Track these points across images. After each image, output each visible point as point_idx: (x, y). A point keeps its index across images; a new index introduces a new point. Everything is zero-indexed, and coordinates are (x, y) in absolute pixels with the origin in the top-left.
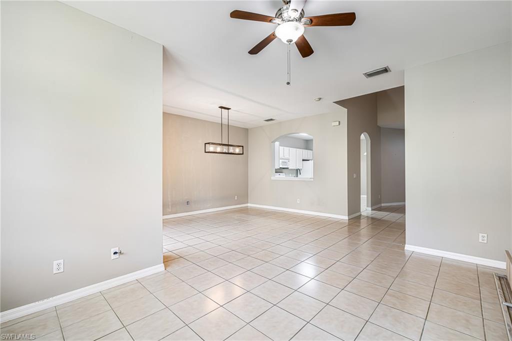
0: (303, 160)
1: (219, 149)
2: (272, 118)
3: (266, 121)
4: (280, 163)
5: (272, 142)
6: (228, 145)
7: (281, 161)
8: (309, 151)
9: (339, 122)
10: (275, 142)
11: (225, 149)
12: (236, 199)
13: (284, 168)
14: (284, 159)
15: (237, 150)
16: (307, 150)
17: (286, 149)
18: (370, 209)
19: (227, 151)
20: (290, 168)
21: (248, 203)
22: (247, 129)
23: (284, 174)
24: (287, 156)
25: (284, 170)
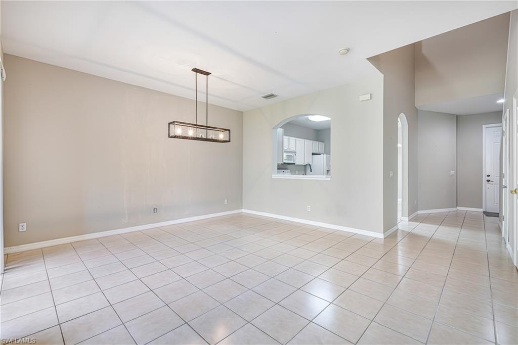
0: (313, 154)
1: (191, 132)
2: (273, 93)
3: (265, 97)
4: (284, 156)
5: (274, 128)
6: (207, 127)
7: (285, 154)
8: (320, 143)
9: (371, 95)
10: (277, 129)
11: (202, 133)
12: (226, 203)
13: (289, 164)
14: (289, 152)
15: (221, 136)
16: (317, 142)
17: (292, 139)
18: (406, 219)
19: (204, 137)
20: (297, 163)
21: (242, 208)
22: (242, 112)
23: (289, 171)
24: (293, 149)
25: (289, 166)
